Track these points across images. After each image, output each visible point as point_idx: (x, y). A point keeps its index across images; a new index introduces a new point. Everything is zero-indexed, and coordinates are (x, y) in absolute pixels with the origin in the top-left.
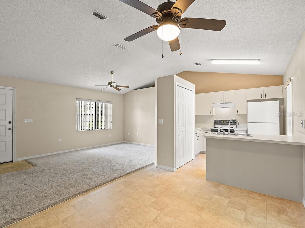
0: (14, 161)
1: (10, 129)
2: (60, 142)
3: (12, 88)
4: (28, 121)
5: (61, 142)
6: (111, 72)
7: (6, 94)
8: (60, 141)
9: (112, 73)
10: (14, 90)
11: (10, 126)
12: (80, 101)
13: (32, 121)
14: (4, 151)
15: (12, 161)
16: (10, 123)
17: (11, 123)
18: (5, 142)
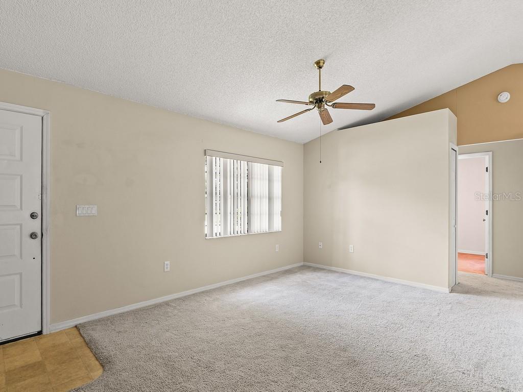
0: (44, 332)
1: (33, 236)
2: (166, 270)
3: (41, 112)
4: (85, 212)
5: (169, 269)
6: (318, 63)
7: (22, 128)
8: (165, 267)
9: (319, 65)
10: (45, 118)
11: (35, 225)
12: (214, 158)
13: (94, 210)
14: (17, 302)
15: (40, 333)
16: (33, 216)
17: (36, 217)
18: (18, 276)
